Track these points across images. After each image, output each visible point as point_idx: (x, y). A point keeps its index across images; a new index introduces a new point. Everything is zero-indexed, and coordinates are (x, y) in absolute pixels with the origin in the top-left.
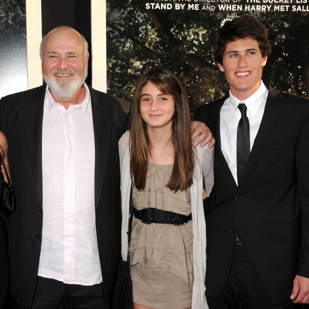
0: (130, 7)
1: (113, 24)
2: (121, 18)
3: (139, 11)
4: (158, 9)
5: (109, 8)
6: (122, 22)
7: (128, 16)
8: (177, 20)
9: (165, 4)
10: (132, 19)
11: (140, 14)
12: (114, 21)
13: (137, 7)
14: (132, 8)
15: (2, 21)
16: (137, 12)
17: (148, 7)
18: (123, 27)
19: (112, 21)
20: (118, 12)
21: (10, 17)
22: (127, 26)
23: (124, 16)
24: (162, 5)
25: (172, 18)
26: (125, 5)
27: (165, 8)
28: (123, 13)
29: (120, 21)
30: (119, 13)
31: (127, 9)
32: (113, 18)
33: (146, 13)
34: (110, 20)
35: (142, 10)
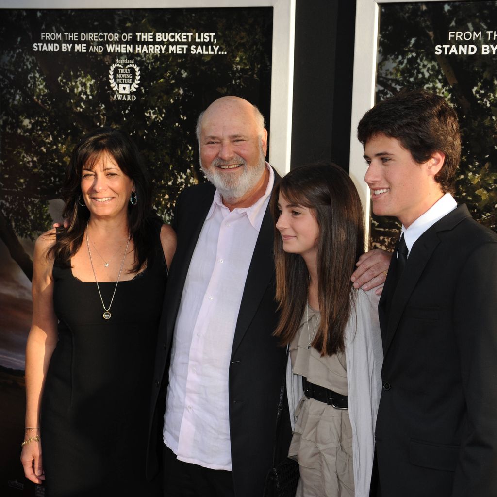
0: (412, 52)
1: (385, 80)
2: (397, 70)
3: (424, 58)
4: (453, 54)
5: (381, 55)
6: (399, 77)
7: (408, 66)
8: (483, 72)
9: (466, 46)
10: (414, 71)
11: (426, 63)
12: (387, 75)
13: (422, 53)
14: (414, 54)
15: (247, 76)
16: (421, 60)
17: (438, 52)
18: (399, 85)
19: (384, 75)
20: (394, 61)
21: (256, 69)
22: (406, 84)
23: (402, 67)
24: (461, 47)
25: (476, 70)
26: (404, 49)
27: (465, 53)
28: (401, 63)
29: (396, 75)
30: (396, 62)
31: (408, 56)
32: (386, 70)
33: (435, 61)
34: (381, 74)
35: (430, 57)
